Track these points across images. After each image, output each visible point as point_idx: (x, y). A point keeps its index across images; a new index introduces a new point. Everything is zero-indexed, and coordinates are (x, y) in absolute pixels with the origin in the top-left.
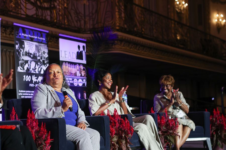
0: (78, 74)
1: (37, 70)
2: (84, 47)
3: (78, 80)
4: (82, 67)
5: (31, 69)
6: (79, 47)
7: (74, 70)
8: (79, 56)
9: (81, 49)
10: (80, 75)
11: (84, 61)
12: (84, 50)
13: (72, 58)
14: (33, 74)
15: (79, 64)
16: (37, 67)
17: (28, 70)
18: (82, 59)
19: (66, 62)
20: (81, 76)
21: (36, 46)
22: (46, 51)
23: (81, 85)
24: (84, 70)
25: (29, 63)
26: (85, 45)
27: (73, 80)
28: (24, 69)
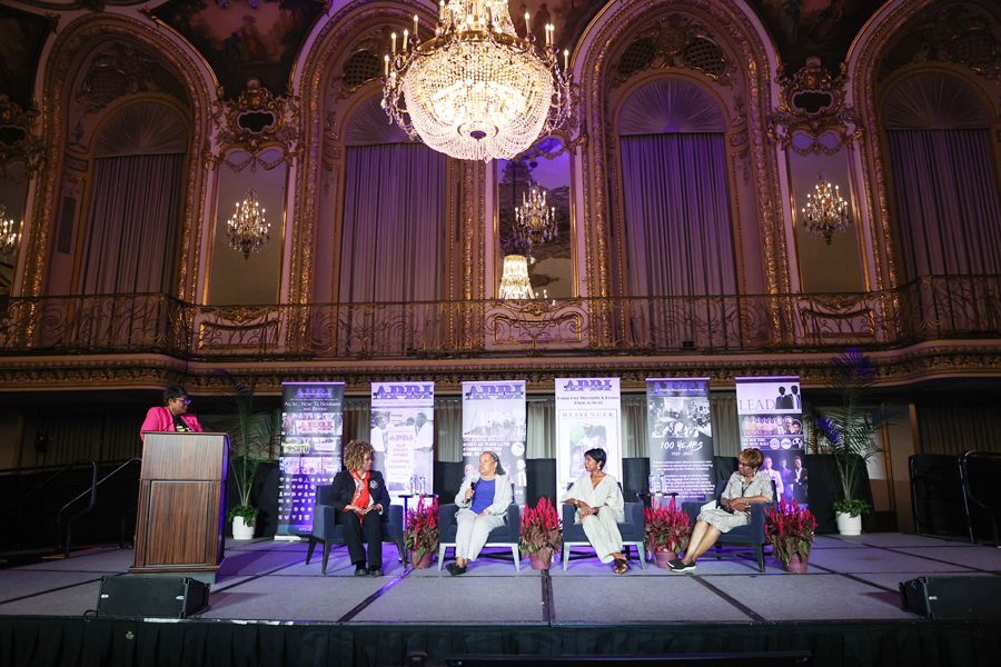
0: (781, 431)
1: (686, 434)
2: (794, 389)
3: (780, 441)
4: (790, 420)
5: (675, 432)
6: (782, 390)
7: (768, 426)
8: (785, 402)
9: (788, 392)
10: (784, 432)
11: (797, 410)
12: (795, 392)
13: (765, 407)
14: (680, 439)
15: (784, 416)
16: (686, 429)
17: (670, 434)
18: (792, 407)
19: (750, 416)
20: (789, 432)
21: (685, 401)
22: (707, 405)
23: (787, 447)
24: (794, 423)
25: (671, 425)
26: (797, 384)
27: (768, 440)
28: (661, 434)
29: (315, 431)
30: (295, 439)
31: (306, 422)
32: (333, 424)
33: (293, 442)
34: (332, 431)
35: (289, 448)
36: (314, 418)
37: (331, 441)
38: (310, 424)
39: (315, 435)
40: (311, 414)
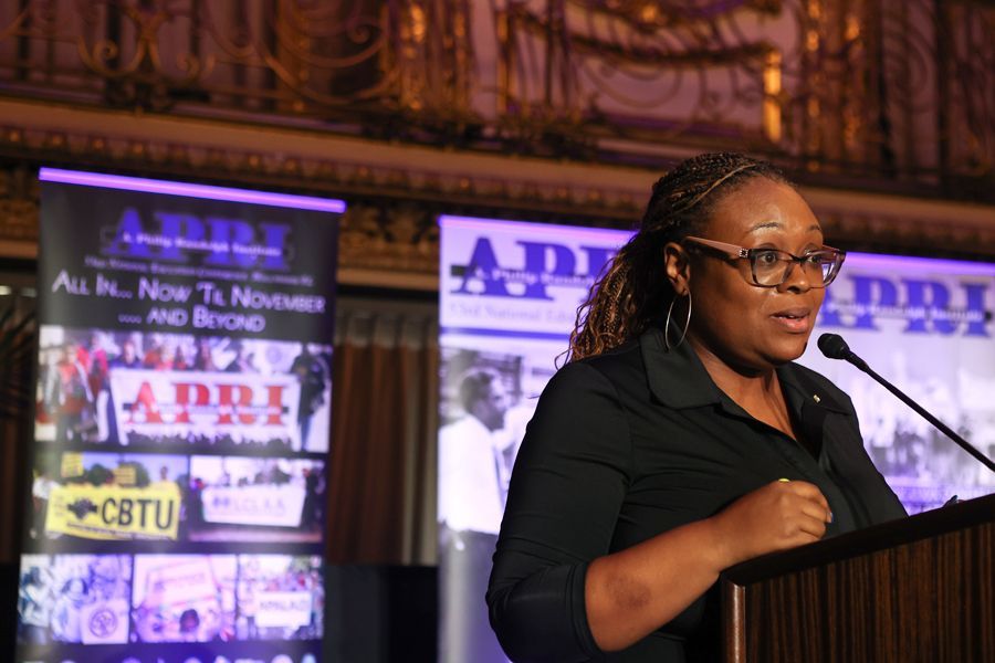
29: (204, 424)
30: (109, 461)
31: (163, 384)
32: (292, 397)
33: (98, 477)
34: (290, 430)
35: (82, 508)
36: (201, 363)
37: (282, 478)
38: (182, 392)
39: (203, 447)
40: (187, 345)
